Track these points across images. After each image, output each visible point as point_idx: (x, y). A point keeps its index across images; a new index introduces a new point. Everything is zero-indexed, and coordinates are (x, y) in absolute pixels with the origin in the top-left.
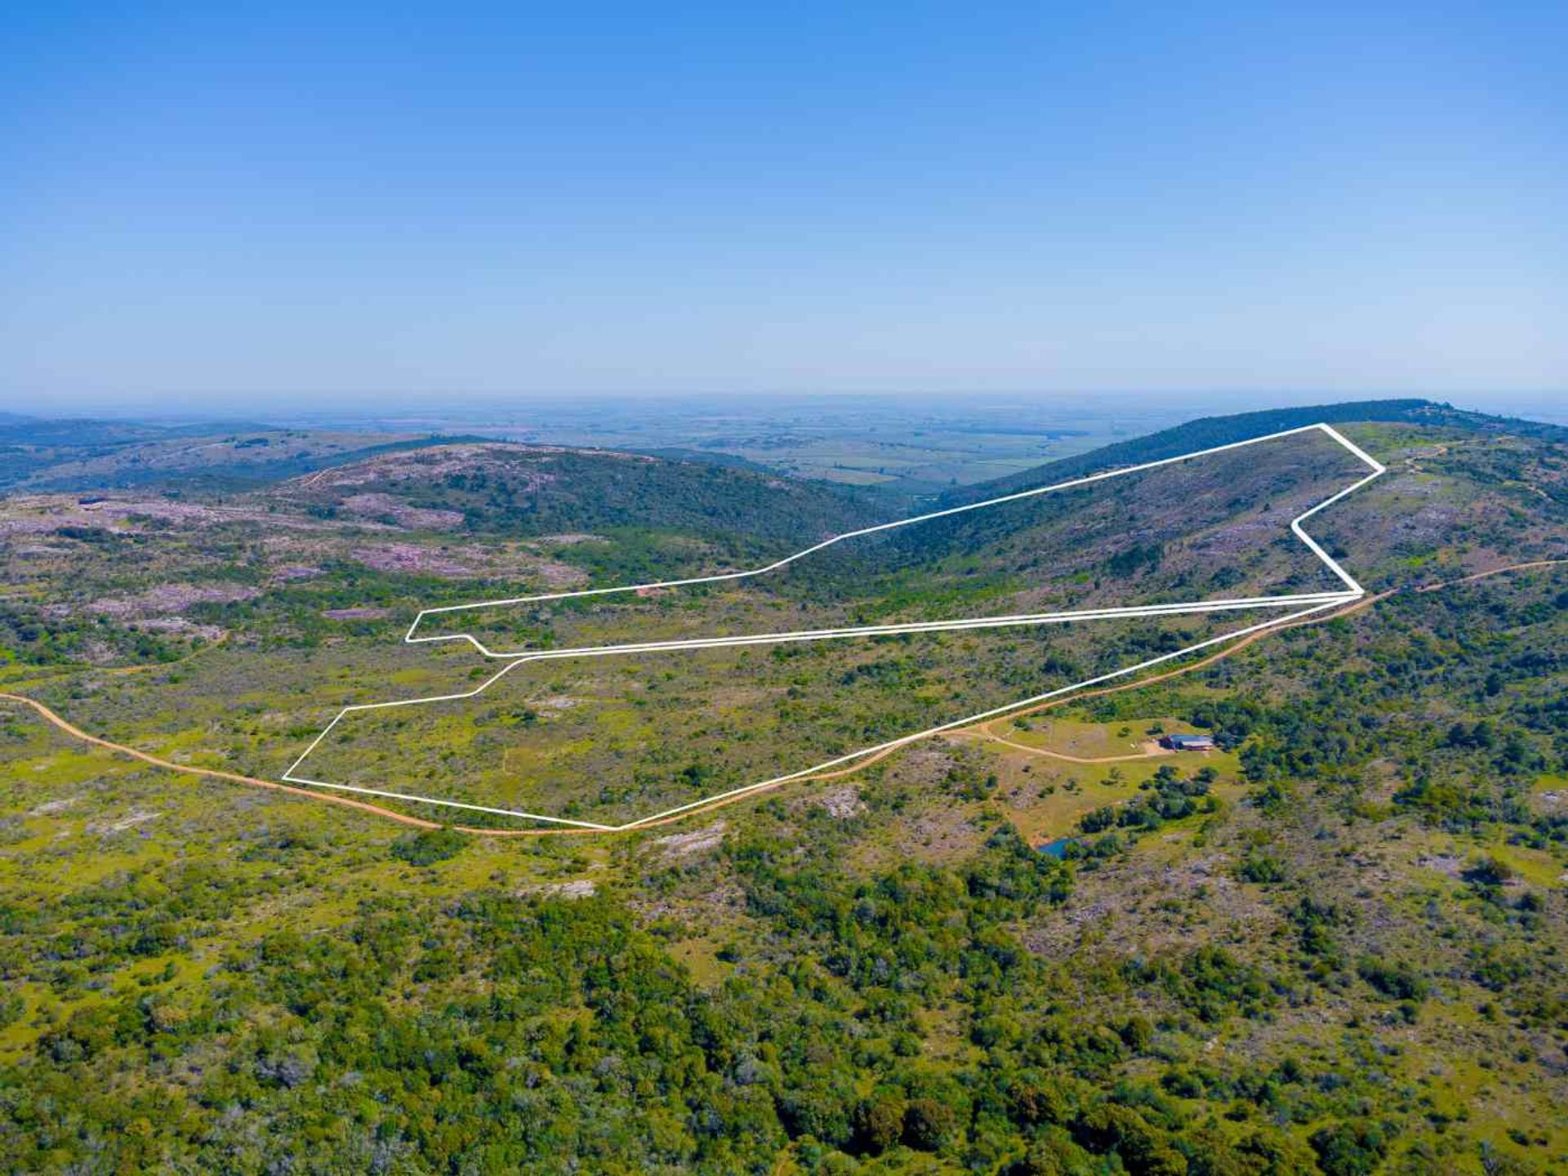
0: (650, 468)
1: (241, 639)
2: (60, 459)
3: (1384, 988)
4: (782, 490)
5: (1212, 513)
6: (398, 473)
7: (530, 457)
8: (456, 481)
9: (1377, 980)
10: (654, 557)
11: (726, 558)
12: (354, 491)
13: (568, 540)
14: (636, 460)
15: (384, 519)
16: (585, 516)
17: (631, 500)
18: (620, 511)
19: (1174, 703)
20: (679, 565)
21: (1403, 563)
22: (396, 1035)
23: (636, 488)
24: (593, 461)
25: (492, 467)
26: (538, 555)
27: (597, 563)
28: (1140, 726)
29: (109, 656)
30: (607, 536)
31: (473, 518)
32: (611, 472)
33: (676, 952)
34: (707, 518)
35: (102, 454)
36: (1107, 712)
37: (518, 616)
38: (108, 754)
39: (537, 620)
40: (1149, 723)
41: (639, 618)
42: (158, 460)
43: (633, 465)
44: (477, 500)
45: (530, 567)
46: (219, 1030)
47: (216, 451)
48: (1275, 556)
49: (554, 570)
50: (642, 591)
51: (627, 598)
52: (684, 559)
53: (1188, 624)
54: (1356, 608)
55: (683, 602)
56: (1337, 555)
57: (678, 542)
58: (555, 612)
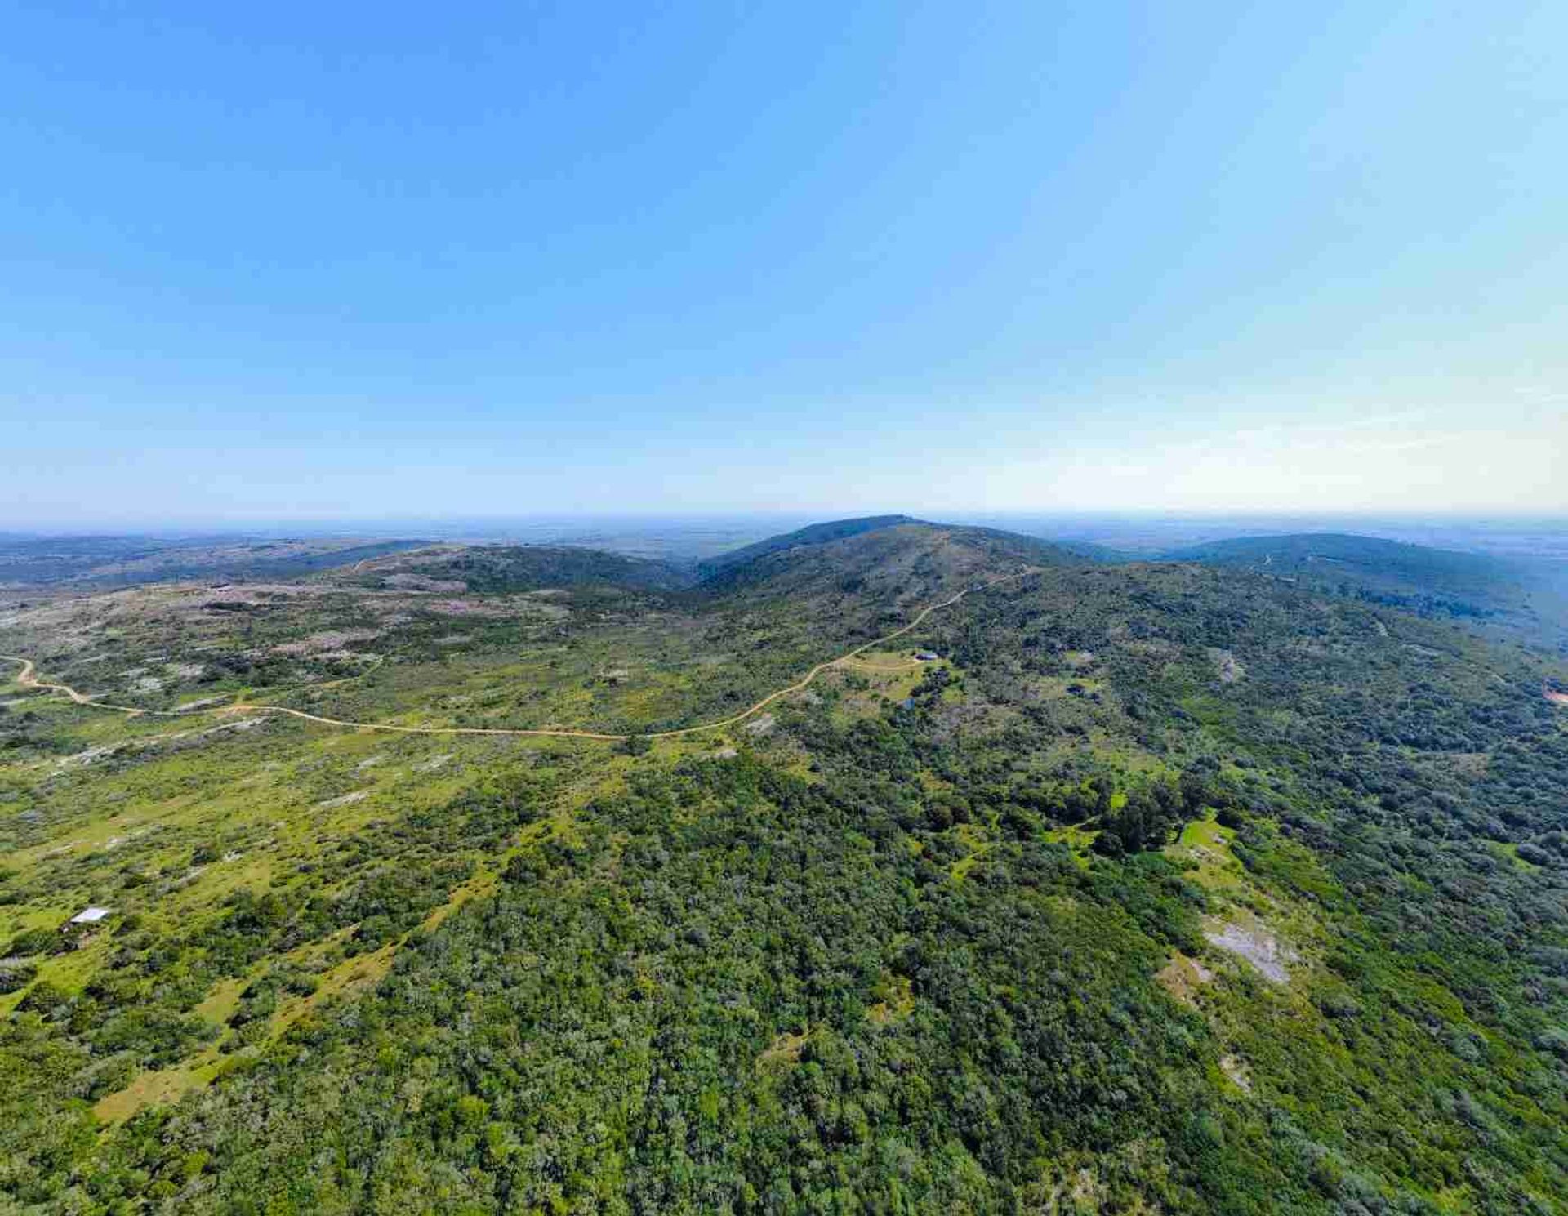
1: (395, 659)
2: (97, 563)
3: (1075, 732)
5: (868, 564)
6: (415, 562)
7: (494, 550)
8: (456, 565)
9: (1069, 730)
10: (599, 599)
11: (634, 597)
12: (389, 573)
13: (546, 592)
15: (417, 588)
18: (556, 576)
19: (913, 642)
20: (613, 601)
21: (964, 580)
22: (694, 831)
25: (474, 556)
26: (534, 601)
27: (569, 604)
28: (907, 652)
29: (311, 677)
30: (569, 590)
31: (473, 585)
33: (791, 770)
34: (604, 577)
35: (138, 558)
36: (890, 649)
37: (548, 634)
38: (371, 730)
39: (560, 634)
40: (910, 650)
41: (613, 630)
42: (190, 561)
44: (472, 575)
45: (535, 608)
46: (604, 849)
47: (235, 554)
48: (914, 579)
49: (548, 609)
50: (603, 616)
51: (598, 620)
52: (616, 600)
53: (897, 610)
54: (957, 598)
55: (630, 620)
56: (939, 577)
57: (607, 591)
58: (567, 630)
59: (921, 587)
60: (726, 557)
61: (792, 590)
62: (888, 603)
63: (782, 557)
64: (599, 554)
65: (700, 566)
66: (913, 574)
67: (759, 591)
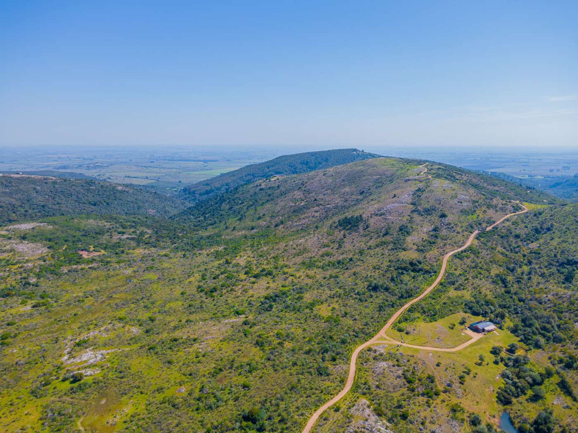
0: (55, 183)
4: (125, 191)
10: (83, 233)
11: (121, 230)
13: (26, 227)
14: (45, 179)
16: (22, 210)
17: (48, 200)
18: (43, 206)
19: (454, 304)
20: (99, 236)
21: (470, 219)
23: (50, 194)
24: (21, 180)
26: (10, 238)
27: (50, 240)
30: (49, 223)
32: (33, 186)
34: (92, 207)
37: (14, 283)
39: (29, 284)
41: (94, 274)
43: (45, 181)
45: (8, 247)
48: (417, 218)
49: (24, 247)
50: (85, 255)
51: (79, 260)
52: (100, 232)
53: (412, 255)
54: (471, 241)
55: (114, 259)
56: (443, 216)
57: (92, 223)
58: (39, 276)
59: (427, 228)
60: (207, 183)
61: (282, 223)
62: (398, 246)
63: (263, 186)
64: (90, 182)
65: (185, 190)
66: (413, 212)
67: (248, 223)
